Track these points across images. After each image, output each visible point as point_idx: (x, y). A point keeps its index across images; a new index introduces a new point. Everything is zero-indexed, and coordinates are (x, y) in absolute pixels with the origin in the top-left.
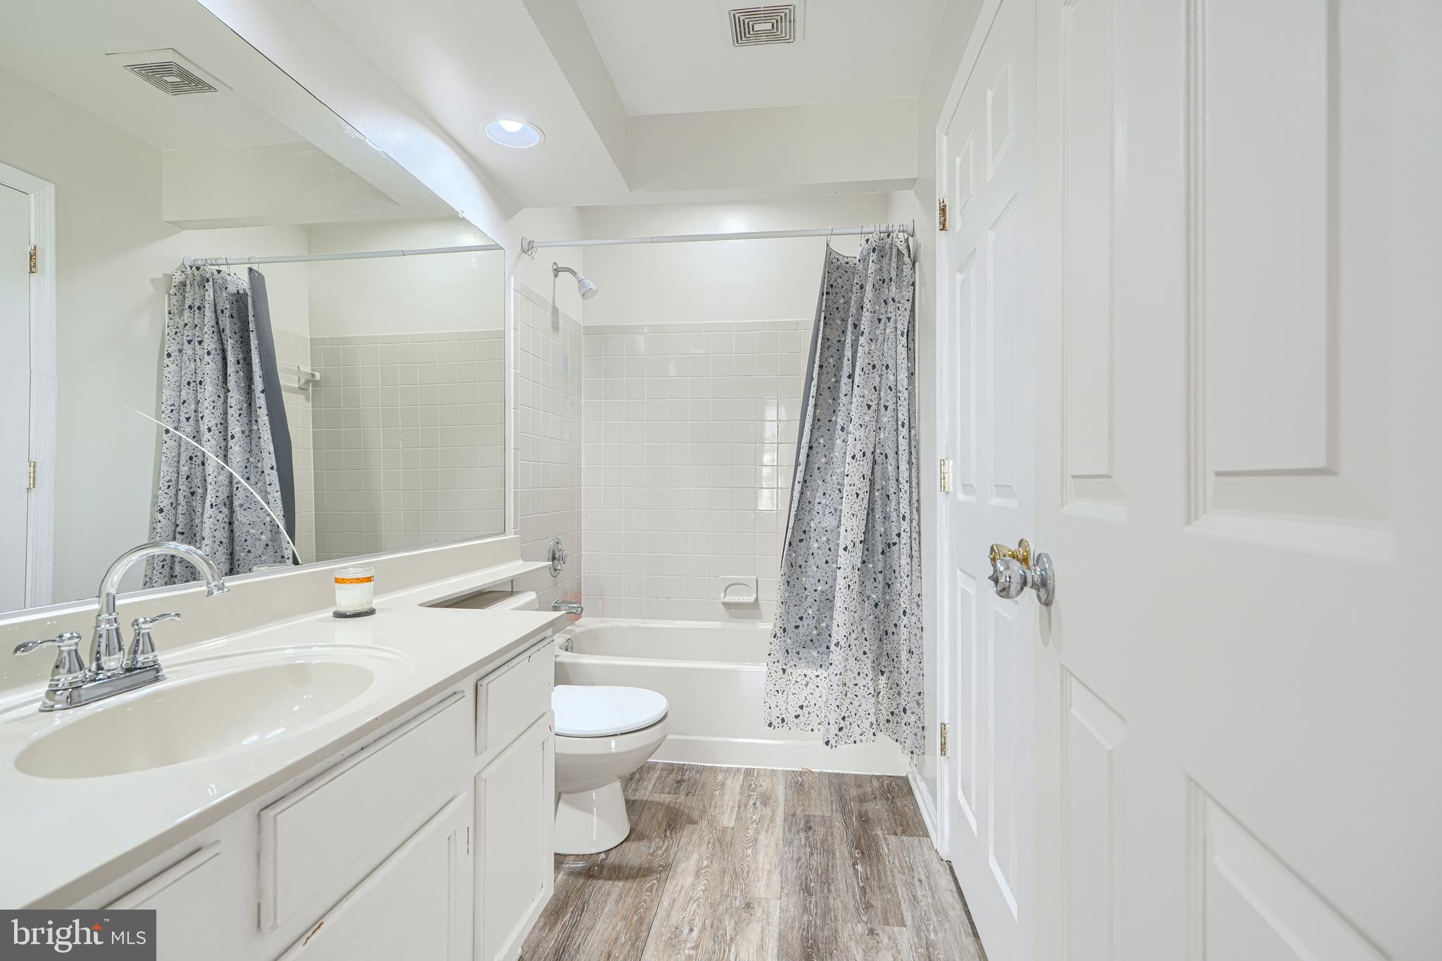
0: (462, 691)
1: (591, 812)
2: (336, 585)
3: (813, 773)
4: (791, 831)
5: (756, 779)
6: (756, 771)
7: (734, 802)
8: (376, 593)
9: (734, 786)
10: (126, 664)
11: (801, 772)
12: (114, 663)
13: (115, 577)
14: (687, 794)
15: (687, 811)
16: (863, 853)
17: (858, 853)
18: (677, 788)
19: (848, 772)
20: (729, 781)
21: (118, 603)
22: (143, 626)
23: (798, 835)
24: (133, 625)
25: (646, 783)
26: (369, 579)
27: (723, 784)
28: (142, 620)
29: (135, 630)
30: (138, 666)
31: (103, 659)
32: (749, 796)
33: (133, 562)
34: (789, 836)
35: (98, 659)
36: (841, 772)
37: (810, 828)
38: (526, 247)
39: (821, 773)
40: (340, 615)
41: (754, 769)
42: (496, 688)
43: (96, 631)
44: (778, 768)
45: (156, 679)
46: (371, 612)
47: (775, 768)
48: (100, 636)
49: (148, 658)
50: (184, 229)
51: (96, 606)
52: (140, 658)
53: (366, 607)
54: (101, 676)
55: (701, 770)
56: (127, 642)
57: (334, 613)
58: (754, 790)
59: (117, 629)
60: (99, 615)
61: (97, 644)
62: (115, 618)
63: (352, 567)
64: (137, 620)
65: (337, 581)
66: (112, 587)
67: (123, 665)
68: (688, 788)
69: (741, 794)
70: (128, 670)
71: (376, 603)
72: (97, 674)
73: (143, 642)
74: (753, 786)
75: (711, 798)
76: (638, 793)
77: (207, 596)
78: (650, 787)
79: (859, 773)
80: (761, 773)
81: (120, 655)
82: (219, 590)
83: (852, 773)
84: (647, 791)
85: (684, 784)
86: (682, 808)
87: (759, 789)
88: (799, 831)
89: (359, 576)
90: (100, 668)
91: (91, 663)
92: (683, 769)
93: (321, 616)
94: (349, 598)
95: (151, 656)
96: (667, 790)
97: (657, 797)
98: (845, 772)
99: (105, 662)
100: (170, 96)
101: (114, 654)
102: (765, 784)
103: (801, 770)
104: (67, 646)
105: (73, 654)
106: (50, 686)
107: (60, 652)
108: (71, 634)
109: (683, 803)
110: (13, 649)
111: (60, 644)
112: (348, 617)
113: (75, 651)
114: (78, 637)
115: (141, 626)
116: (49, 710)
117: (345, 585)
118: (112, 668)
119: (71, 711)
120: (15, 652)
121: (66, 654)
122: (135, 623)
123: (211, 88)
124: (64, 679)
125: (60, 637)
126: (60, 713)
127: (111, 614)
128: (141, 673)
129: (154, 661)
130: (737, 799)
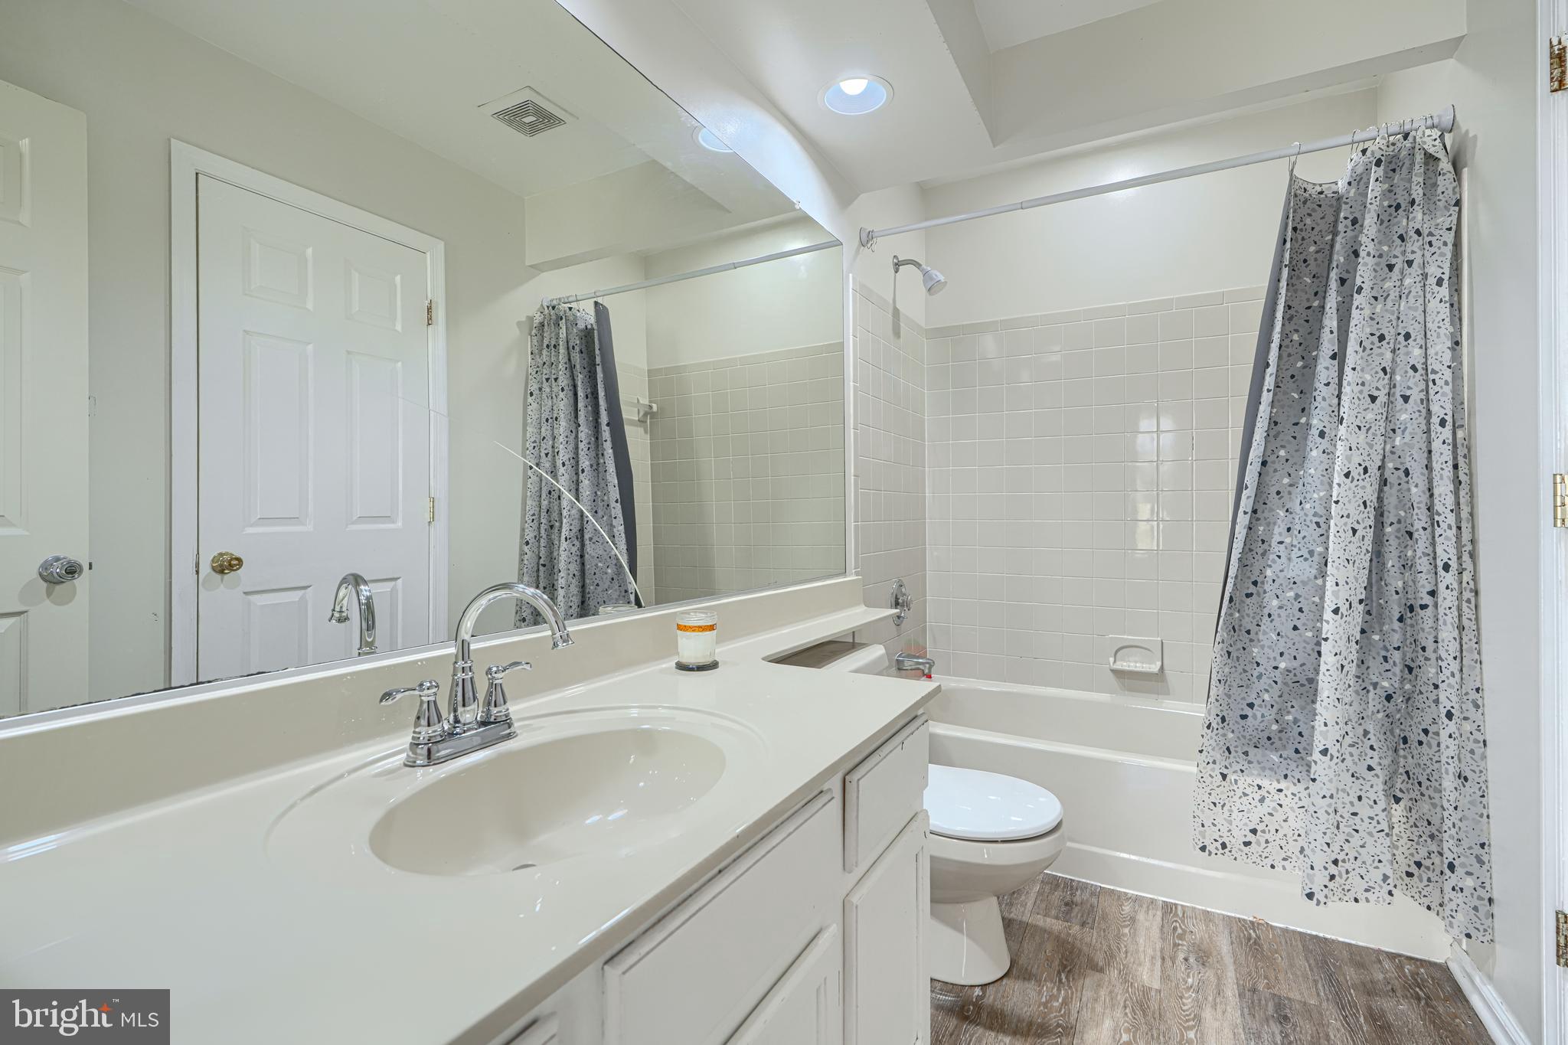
0: (830, 790)
1: (961, 931)
2: (679, 632)
3: (1272, 927)
4: (1254, 1017)
5: (1183, 921)
6: (1179, 908)
7: (1154, 950)
8: (719, 641)
9: (1150, 926)
10: (481, 717)
11: (1253, 923)
12: (469, 715)
13: (471, 619)
14: (1083, 924)
15: (1085, 949)
18: (1068, 913)
19: (1338, 939)
20: (1141, 917)
21: (472, 648)
22: (496, 676)
23: (1268, 1026)
24: (487, 674)
25: (1023, 897)
26: (711, 628)
27: (1133, 921)
28: (494, 669)
29: (489, 679)
30: (492, 720)
31: (460, 709)
32: (1176, 945)
33: (485, 605)
34: (1252, 1024)
35: (455, 710)
37: (1286, 1018)
38: (864, 239)
40: (682, 667)
43: (453, 680)
45: (511, 735)
46: (714, 665)
47: (1213, 910)
48: (457, 685)
49: (501, 712)
50: (544, 271)
51: (453, 652)
52: (494, 710)
53: (707, 660)
54: (458, 730)
55: (1097, 893)
56: (482, 694)
57: (676, 664)
58: (1181, 937)
59: (472, 678)
60: (456, 663)
61: (454, 693)
62: (470, 667)
63: (693, 611)
64: (490, 669)
65: (680, 627)
66: (467, 631)
67: (478, 719)
68: (1082, 917)
69: (1163, 940)
70: (484, 724)
71: (718, 656)
72: (455, 727)
73: (496, 695)
74: (1180, 930)
75: (1119, 937)
78: (1030, 905)
80: (1190, 913)
81: (475, 707)
82: (563, 641)
83: (1345, 940)
84: (1026, 912)
85: (1076, 909)
86: (1078, 943)
88: (1267, 1020)
89: (702, 623)
90: (457, 721)
91: (449, 715)
92: (1072, 888)
93: (663, 666)
94: (693, 648)
95: (503, 709)
96: (1054, 913)
97: (1041, 922)
98: (1332, 937)
99: (462, 714)
100: (527, 139)
101: (469, 706)
102: (1197, 930)
103: (1252, 919)
104: (427, 696)
105: (432, 705)
106: (413, 738)
107: (422, 702)
108: (430, 682)
109: (1079, 936)
110: (379, 700)
111: (421, 693)
112: (692, 669)
113: (435, 702)
114: (437, 686)
115: (494, 675)
116: (411, 764)
117: (688, 633)
118: (468, 721)
119: (431, 769)
120: (381, 701)
121: (425, 706)
122: (489, 671)
123: (561, 121)
124: (425, 732)
125: (421, 685)
126: (420, 771)
127: (466, 663)
128: (495, 726)
129: (506, 716)
130: (1158, 946)
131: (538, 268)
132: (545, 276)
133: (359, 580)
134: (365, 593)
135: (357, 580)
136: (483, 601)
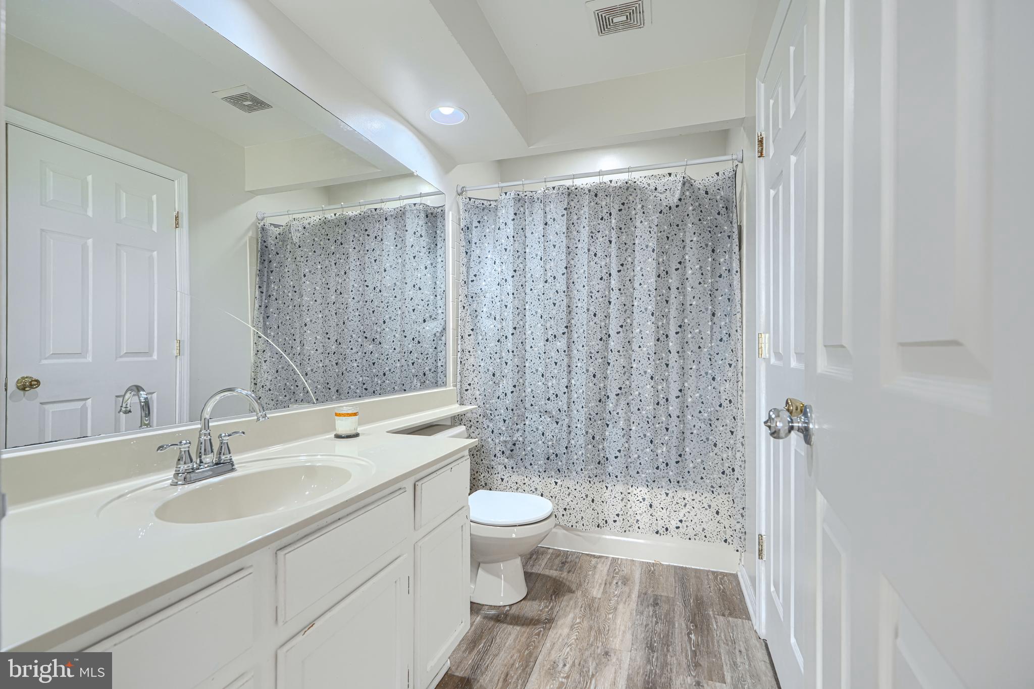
0: (405, 488)
1: (500, 577)
2: (336, 417)
3: (662, 565)
4: (642, 605)
5: (620, 565)
6: (620, 560)
7: (602, 581)
8: (360, 423)
9: (603, 569)
10: (216, 461)
11: (653, 563)
12: (209, 459)
13: (209, 409)
14: (569, 572)
15: (567, 583)
16: (696, 626)
17: (693, 626)
18: (562, 567)
19: (690, 567)
20: (599, 566)
21: (210, 424)
22: (224, 438)
23: (648, 608)
24: (219, 438)
25: (540, 561)
26: (355, 414)
27: (595, 567)
28: (223, 435)
29: (220, 440)
30: (222, 462)
31: (203, 457)
32: (613, 577)
33: (217, 400)
34: (641, 608)
35: (200, 457)
36: (684, 566)
37: (657, 604)
38: (459, 191)
39: (669, 566)
40: (338, 437)
41: (618, 558)
42: (426, 488)
43: (199, 440)
44: (636, 559)
45: (233, 470)
46: (357, 435)
47: (634, 559)
48: (201, 443)
49: (227, 457)
50: (257, 195)
51: (199, 426)
52: (223, 457)
53: (353, 432)
54: (202, 467)
55: (580, 556)
56: (216, 448)
57: (335, 435)
58: (617, 573)
59: (210, 440)
60: (201, 431)
61: (199, 448)
62: (209, 433)
63: (346, 406)
64: (221, 435)
65: (337, 415)
66: (207, 414)
67: (214, 461)
68: (569, 568)
69: (608, 575)
70: (217, 464)
71: (359, 430)
72: (200, 466)
73: (225, 448)
74: (617, 570)
75: (586, 576)
76: (534, 568)
77: (257, 421)
78: (543, 565)
79: (698, 568)
80: (624, 562)
81: (211, 455)
82: (263, 418)
83: (693, 567)
84: (540, 568)
85: (567, 565)
86: (564, 581)
87: (621, 573)
88: (648, 606)
89: (350, 412)
90: (201, 462)
91: (197, 459)
92: (567, 554)
93: (327, 437)
94: (344, 426)
95: (228, 456)
96: (555, 567)
97: (547, 572)
98: (687, 566)
99: (204, 458)
100: (246, 114)
101: (209, 454)
102: (626, 571)
103: (653, 562)
104: (184, 448)
105: (187, 453)
106: (176, 471)
107: (181, 451)
108: (186, 441)
109: (566, 577)
110: (157, 449)
111: (181, 447)
112: (344, 438)
113: (188, 451)
114: (190, 443)
115: (223, 438)
116: (175, 484)
117: (341, 418)
118: (207, 462)
119: (186, 486)
120: (158, 450)
121: (183, 453)
122: (220, 436)
123: (269, 106)
124: (183, 467)
125: (181, 442)
126: (180, 487)
127: (207, 431)
128: (223, 466)
129: (231, 459)
130: (604, 579)
131: (254, 193)
132: (259, 198)
133: (139, 389)
134: (143, 396)
135: (138, 389)
136: (218, 397)
